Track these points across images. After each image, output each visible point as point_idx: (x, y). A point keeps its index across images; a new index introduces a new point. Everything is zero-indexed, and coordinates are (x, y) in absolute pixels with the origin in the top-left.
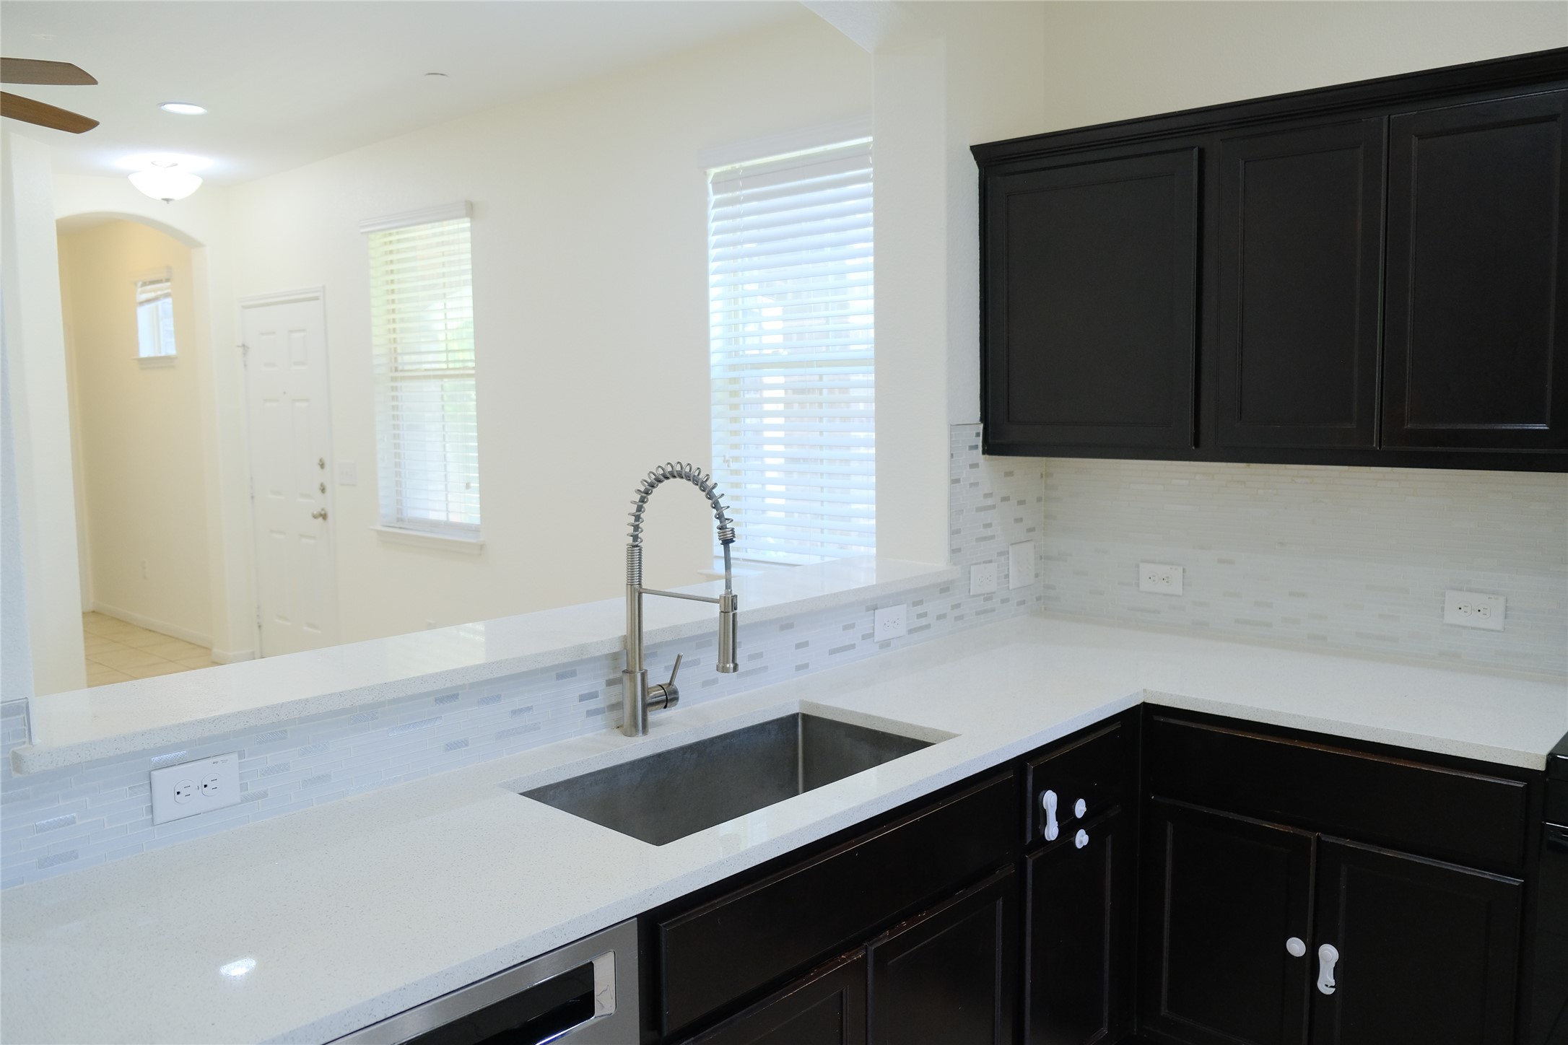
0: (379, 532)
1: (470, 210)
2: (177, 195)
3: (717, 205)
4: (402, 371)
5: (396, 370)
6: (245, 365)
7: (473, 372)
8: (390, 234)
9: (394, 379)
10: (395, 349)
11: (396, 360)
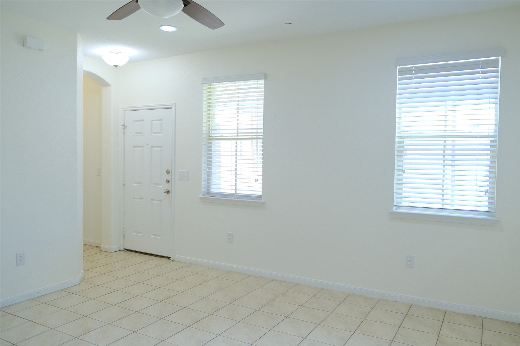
0: (201, 198)
1: (265, 77)
2: (120, 64)
3: (400, 79)
4: (211, 136)
5: (210, 136)
6: (124, 133)
7: (262, 137)
8: (210, 85)
9: (209, 139)
10: (210, 128)
11: (210, 132)
